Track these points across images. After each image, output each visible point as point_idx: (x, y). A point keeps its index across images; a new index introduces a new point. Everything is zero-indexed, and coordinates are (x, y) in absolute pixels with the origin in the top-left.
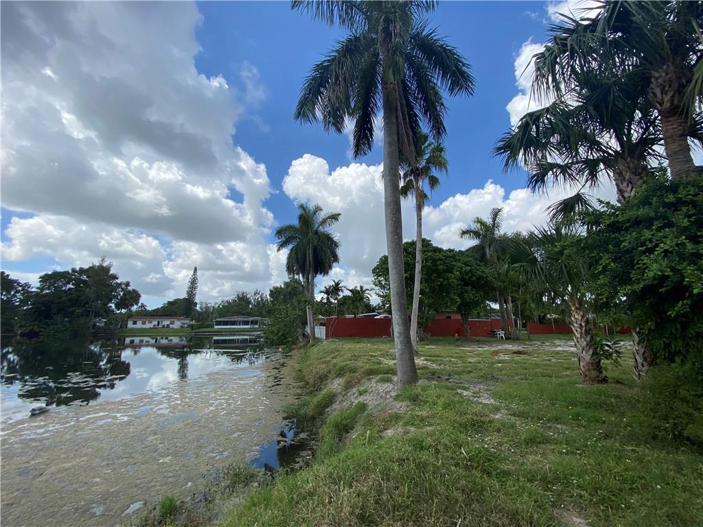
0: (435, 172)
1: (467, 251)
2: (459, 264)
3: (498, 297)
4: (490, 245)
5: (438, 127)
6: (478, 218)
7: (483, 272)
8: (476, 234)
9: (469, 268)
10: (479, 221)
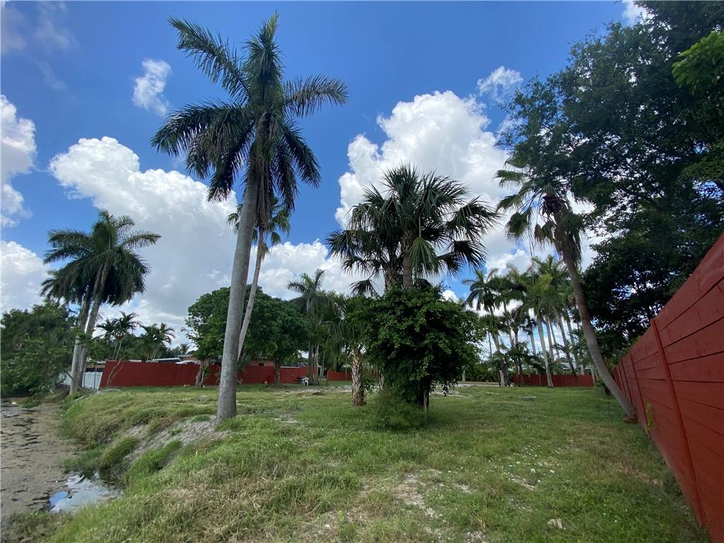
0: (277, 230)
1: (291, 301)
2: (283, 313)
3: (309, 347)
4: (310, 300)
5: (289, 202)
6: (305, 274)
7: (301, 322)
8: (302, 288)
9: (291, 318)
10: (305, 277)
